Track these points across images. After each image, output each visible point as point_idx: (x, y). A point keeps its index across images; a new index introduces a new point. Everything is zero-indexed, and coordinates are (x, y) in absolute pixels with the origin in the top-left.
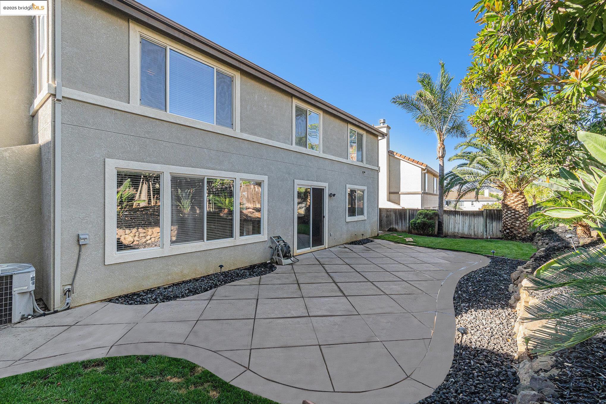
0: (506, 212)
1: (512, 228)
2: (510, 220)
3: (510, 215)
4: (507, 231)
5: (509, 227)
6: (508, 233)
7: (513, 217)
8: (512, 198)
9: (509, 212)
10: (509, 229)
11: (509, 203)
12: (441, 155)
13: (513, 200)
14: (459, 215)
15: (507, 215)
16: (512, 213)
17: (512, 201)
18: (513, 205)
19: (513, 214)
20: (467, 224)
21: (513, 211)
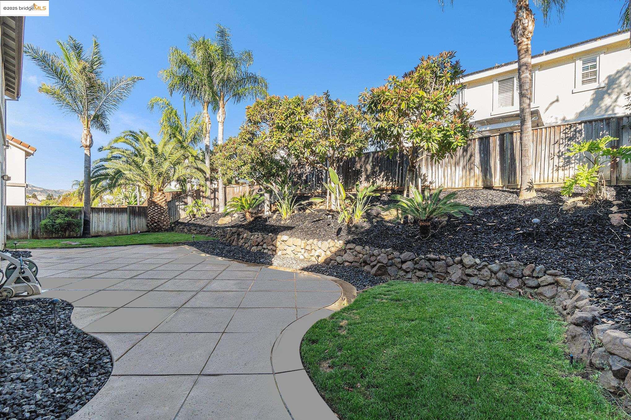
0: (154, 208)
1: (158, 221)
2: (157, 215)
3: (156, 211)
4: (155, 224)
5: (156, 221)
6: (156, 226)
7: (159, 212)
8: (158, 196)
9: (156, 208)
10: (156, 223)
11: (156, 200)
12: (88, 144)
13: (159, 198)
14: (103, 212)
15: (154, 211)
16: (158, 208)
17: (159, 199)
18: (159, 202)
19: (159, 210)
20: (112, 221)
21: (159, 207)
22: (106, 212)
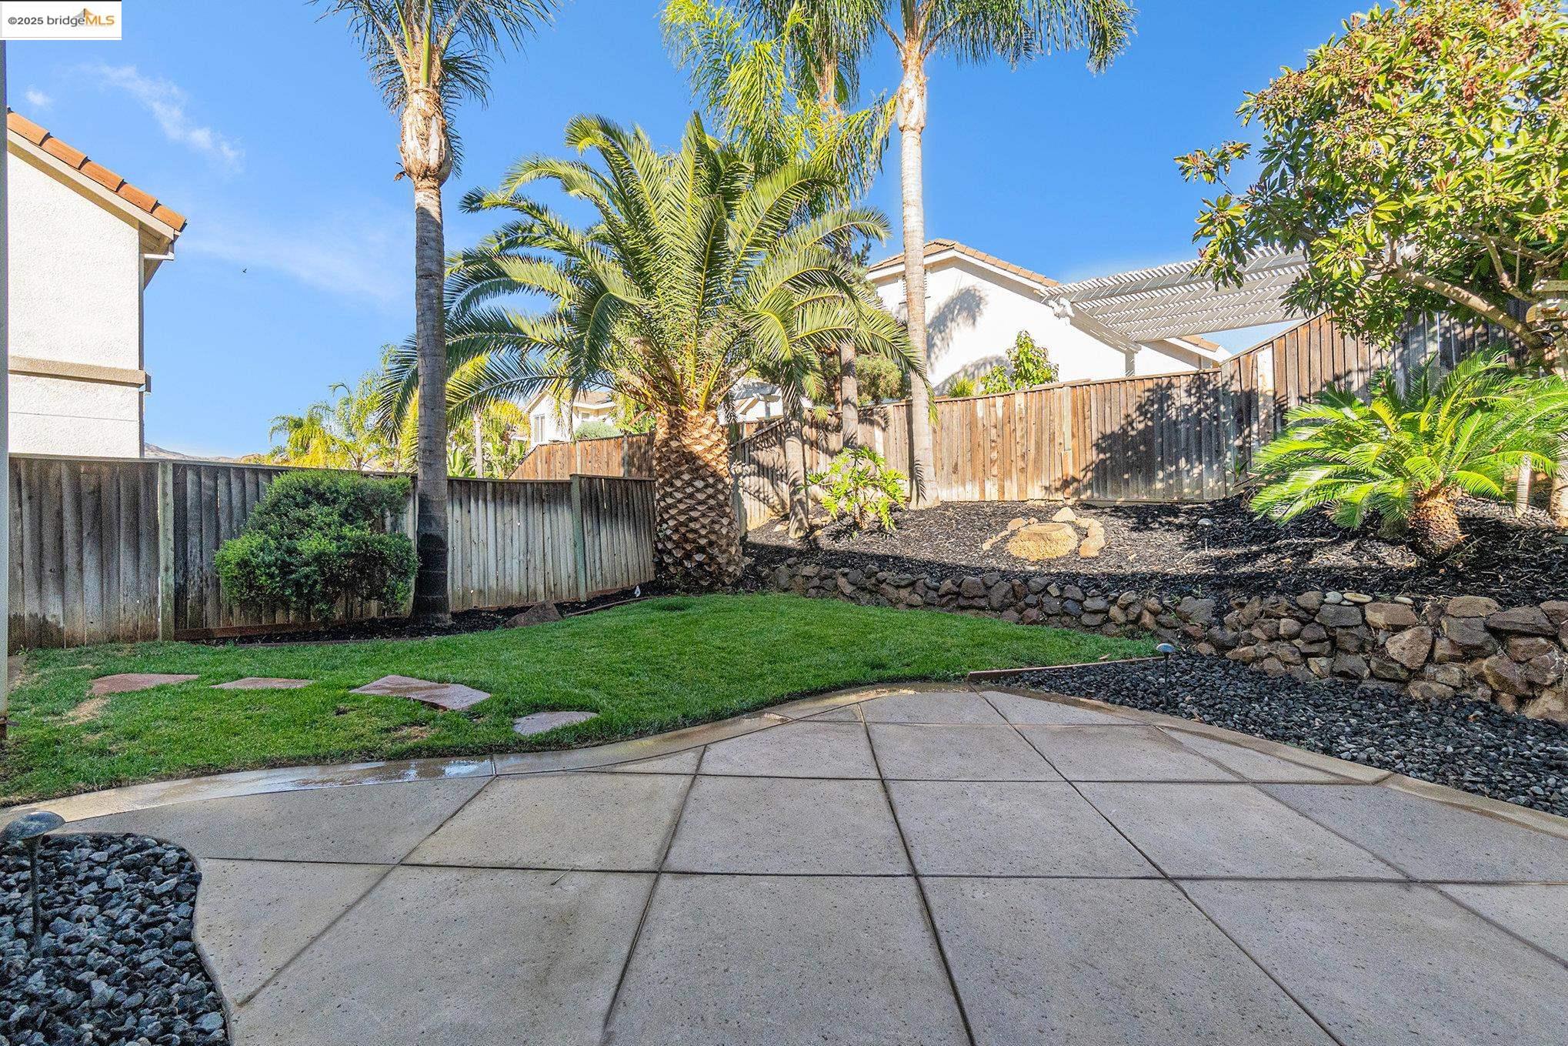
0: (690, 484)
1: (711, 544)
2: (704, 515)
3: (701, 496)
4: (699, 557)
5: (703, 542)
6: (700, 565)
7: (712, 502)
8: (705, 431)
9: (699, 484)
10: (701, 550)
11: (697, 449)
12: (434, 160)
13: (707, 437)
14: (485, 501)
15: (691, 496)
16: (707, 486)
17: (708, 443)
18: (710, 457)
19: (710, 491)
20: (518, 544)
21: (711, 480)
22: (494, 499)
